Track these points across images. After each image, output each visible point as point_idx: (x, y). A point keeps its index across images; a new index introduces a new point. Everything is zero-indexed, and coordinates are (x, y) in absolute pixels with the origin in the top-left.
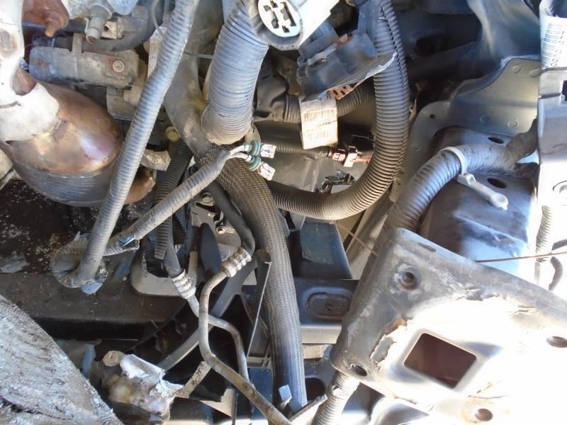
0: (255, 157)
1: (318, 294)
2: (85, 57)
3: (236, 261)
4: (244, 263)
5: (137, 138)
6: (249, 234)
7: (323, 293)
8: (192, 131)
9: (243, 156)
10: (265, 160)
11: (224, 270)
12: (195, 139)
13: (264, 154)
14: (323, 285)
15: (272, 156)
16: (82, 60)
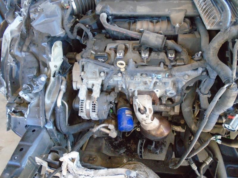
0: (216, 139)
1: (230, 167)
2: (160, 106)
3: (208, 160)
4: (210, 161)
5: (195, 142)
6: (210, 152)
7: (232, 167)
8: (194, 127)
9: (214, 139)
10: (219, 139)
11: (205, 163)
12: (195, 129)
13: (218, 138)
14: (232, 164)
15: (220, 138)
16: (160, 107)
